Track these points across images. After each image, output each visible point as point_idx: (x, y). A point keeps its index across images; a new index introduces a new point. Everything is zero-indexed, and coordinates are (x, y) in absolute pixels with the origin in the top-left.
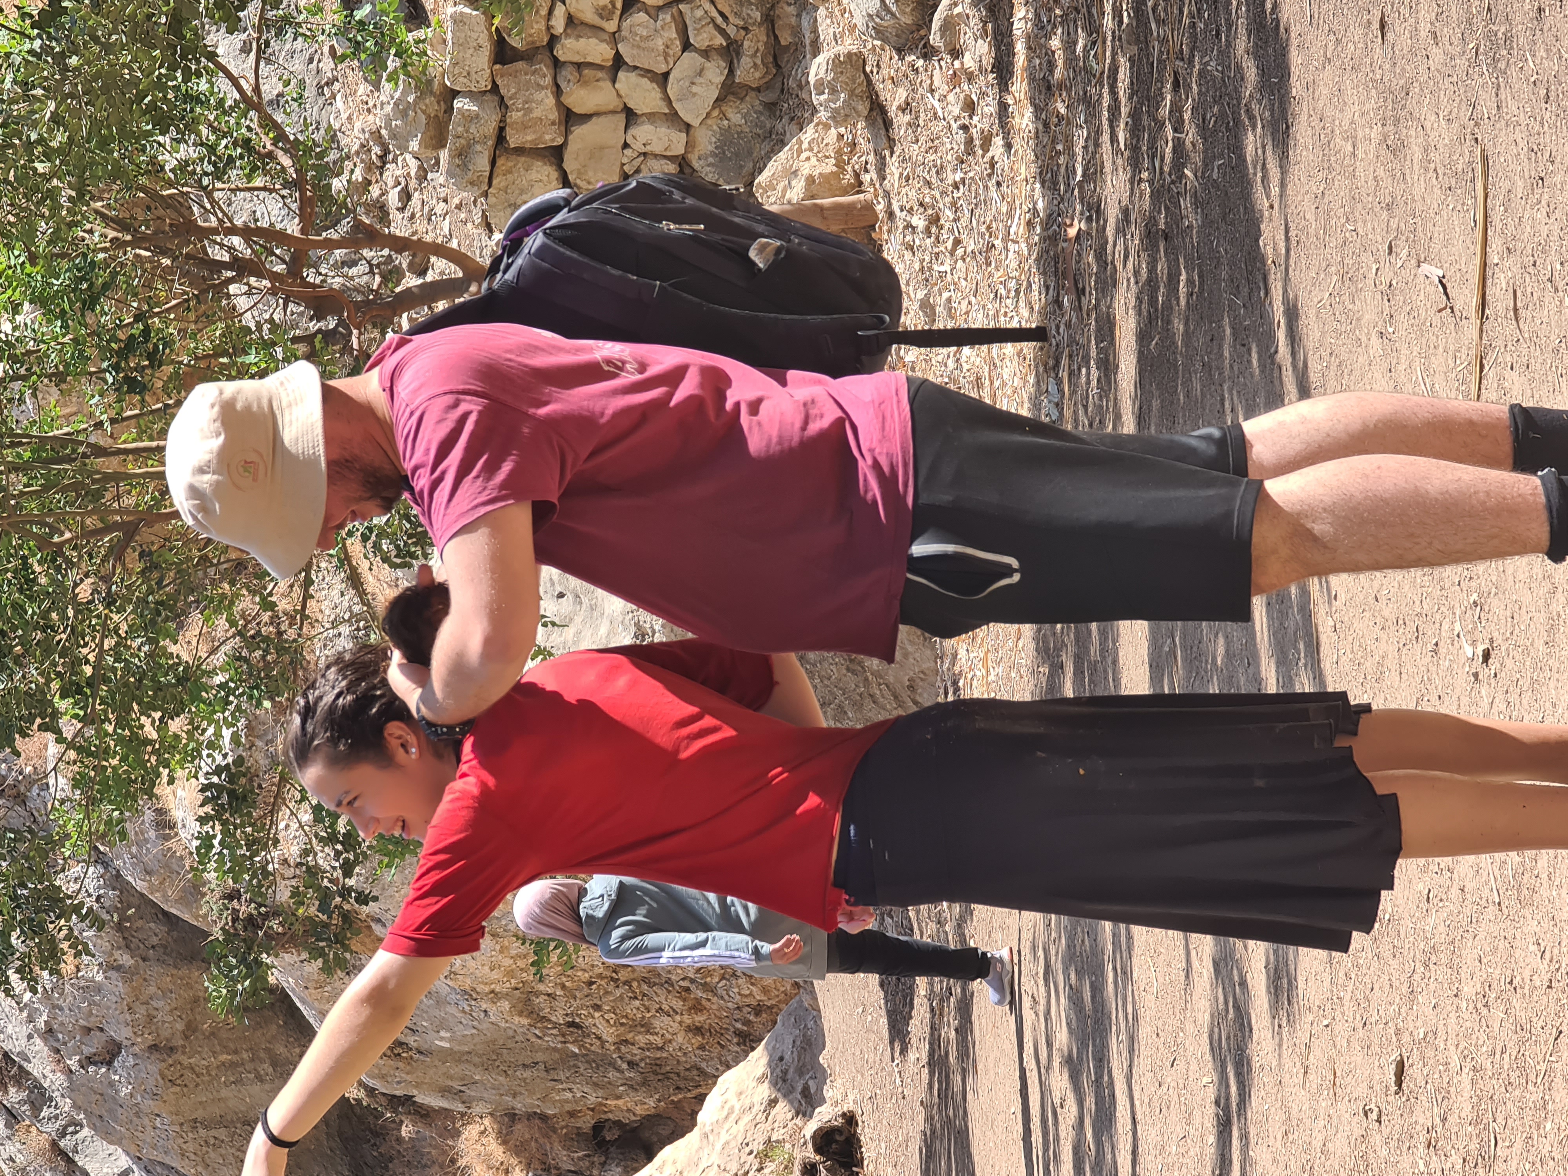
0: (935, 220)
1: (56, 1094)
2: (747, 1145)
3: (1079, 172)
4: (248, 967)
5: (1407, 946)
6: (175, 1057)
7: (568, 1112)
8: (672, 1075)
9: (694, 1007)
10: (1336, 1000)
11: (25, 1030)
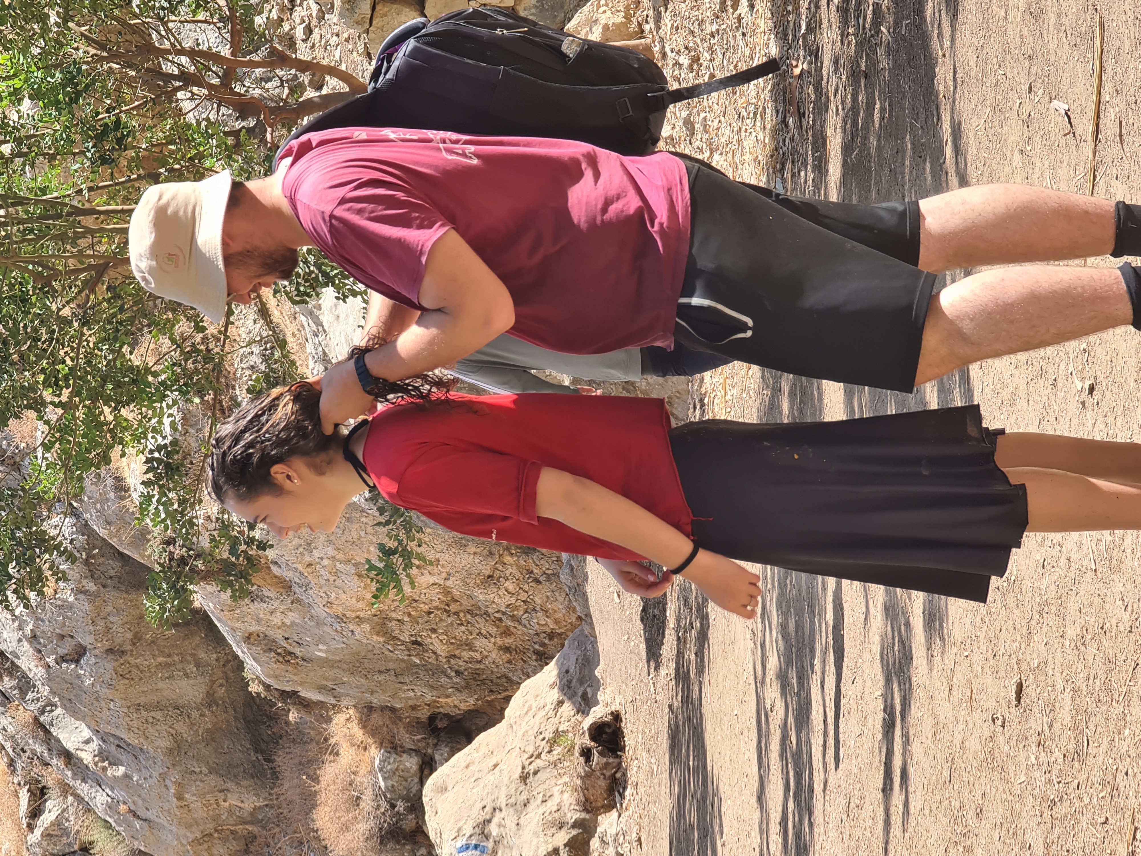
0: (696, 60)
1: (38, 682)
2: (541, 733)
3: (804, 27)
4: (177, 591)
5: (1027, 600)
6: (125, 658)
7: (411, 706)
8: (487, 682)
9: (504, 633)
10: (974, 638)
11: (17, 635)
